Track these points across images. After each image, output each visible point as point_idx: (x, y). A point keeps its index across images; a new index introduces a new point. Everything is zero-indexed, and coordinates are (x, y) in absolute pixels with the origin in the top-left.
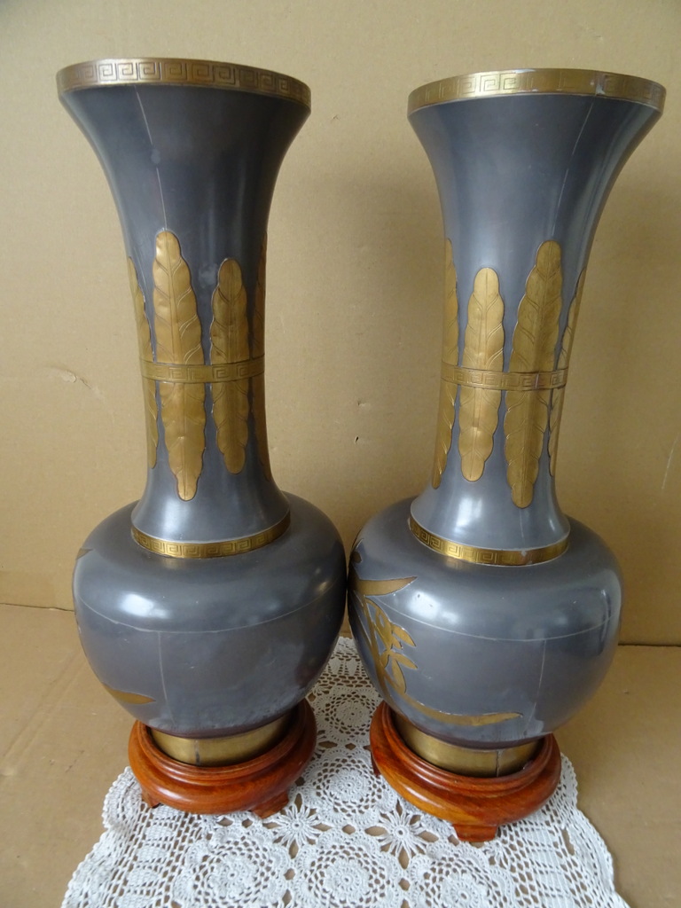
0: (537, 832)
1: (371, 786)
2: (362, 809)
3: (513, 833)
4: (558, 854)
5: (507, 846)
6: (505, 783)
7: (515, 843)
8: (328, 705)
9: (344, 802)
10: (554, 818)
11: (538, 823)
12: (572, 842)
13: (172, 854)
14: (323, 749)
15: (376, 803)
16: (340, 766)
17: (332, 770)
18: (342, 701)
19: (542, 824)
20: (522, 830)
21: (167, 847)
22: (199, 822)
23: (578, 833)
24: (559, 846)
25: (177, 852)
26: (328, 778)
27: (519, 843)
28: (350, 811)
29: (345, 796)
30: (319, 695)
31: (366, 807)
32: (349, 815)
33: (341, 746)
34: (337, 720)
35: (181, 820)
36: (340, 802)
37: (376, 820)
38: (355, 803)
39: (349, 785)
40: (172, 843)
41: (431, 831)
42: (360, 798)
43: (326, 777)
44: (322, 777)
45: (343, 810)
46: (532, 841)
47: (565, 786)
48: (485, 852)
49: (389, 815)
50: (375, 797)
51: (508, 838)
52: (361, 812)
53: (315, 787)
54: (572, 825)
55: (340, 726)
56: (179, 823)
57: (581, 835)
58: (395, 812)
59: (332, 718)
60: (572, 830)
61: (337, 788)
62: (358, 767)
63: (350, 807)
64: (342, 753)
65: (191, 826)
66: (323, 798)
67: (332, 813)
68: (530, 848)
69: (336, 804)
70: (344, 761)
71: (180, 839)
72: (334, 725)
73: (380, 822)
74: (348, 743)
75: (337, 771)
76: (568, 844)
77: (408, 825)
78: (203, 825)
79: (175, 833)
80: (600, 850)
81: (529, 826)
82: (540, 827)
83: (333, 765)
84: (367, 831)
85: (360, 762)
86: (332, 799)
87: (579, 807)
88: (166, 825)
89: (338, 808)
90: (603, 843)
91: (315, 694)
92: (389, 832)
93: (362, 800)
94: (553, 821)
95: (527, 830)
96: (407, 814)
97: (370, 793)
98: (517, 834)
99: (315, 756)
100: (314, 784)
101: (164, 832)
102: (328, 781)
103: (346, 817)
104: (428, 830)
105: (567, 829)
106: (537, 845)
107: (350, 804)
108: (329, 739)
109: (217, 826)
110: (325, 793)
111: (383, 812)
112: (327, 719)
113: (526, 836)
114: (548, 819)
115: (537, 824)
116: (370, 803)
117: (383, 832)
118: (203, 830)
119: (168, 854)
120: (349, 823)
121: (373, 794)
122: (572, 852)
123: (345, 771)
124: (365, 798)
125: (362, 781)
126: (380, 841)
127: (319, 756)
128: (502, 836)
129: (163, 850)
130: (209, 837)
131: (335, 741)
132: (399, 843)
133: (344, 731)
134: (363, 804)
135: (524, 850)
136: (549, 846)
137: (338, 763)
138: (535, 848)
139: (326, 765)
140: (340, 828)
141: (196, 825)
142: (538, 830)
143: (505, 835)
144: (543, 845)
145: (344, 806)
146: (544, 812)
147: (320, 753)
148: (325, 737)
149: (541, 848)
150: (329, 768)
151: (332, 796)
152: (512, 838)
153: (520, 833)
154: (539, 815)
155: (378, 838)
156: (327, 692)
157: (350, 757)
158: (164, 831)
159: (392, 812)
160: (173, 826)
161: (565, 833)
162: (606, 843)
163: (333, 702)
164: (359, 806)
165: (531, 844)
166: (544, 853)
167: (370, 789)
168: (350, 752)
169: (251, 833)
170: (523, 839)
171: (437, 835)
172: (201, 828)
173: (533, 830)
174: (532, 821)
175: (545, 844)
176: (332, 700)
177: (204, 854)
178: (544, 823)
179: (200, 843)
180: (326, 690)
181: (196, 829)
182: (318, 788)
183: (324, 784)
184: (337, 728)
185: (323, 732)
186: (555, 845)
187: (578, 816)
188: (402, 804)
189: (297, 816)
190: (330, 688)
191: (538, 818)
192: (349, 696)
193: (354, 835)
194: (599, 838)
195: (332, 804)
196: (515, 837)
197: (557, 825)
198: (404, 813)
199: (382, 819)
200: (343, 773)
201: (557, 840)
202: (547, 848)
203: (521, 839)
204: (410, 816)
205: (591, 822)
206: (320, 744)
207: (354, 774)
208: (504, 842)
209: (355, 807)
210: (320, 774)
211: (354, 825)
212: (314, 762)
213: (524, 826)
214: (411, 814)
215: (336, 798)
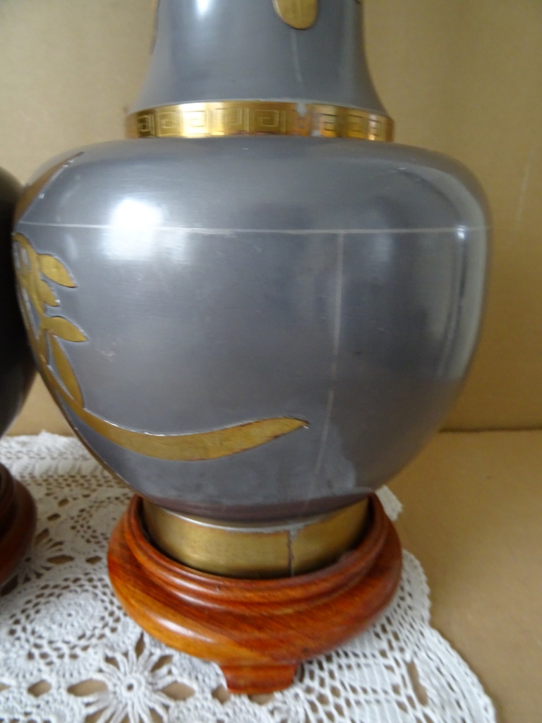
0: (365, 670)
1: (106, 614)
2: (78, 651)
3: (325, 675)
4: (401, 705)
5: (313, 698)
6: (303, 586)
7: (327, 692)
8: (82, 511)
9: (51, 642)
10: (394, 643)
11: (368, 653)
12: (424, 682)
14: (49, 565)
15: (104, 640)
16: (66, 587)
17: (51, 595)
18: (104, 504)
19: (374, 656)
20: (340, 667)
23: (433, 666)
24: (402, 690)
26: (39, 607)
27: (335, 691)
28: (53, 656)
29: (57, 633)
30: (75, 499)
31: (85, 648)
32: (50, 664)
33: (80, 561)
34: (89, 528)
36: (44, 642)
37: (95, 667)
38: (67, 643)
39: (70, 615)
41: (185, 680)
42: (80, 633)
43: (36, 605)
44: (30, 605)
45: (44, 656)
46: (357, 686)
47: (410, 595)
48: (272, 713)
49: (119, 657)
50: (107, 631)
51: (315, 684)
52: (74, 657)
53: (11, 622)
54: (422, 654)
55: (87, 536)
57: (439, 670)
58: (132, 654)
59: (82, 526)
60: (423, 662)
61: (47, 621)
62: (95, 587)
63: (57, 649)
64: (78, 568)
66: (18, 639)
67: (22, 662)
68: (352, 697)
69: (37, 646)
70: (76, 580)
72: (82, 533)
73: (101, 671)
74: (92, 555)
75: (59, 596)
76: (417, 687)
77: (146, 673)
80: (470, 692)
81: (353, 661)
82: (371, 661)
83: (56, 587)
84: (73, 690)
85: (101, 580)
86: (32, 639)
87: (433, 625)
89: (36, 652)
90: (475, 680)
91: (70, 499)
92: (110, 687)
93: (81, 637)
94: (391, 647)
95: (349, 667)
96: (151, 654)
97: (100, 625)
98: (332, 675)
99: (33, 577)
100: (13, 616)
102: (38, 612)
103: (44, 667)
104: (179, 679)
105: (416, 661)
106: (365, 691)
107: (60, 644)
108: (66, 551)
110: (24, 630)
111: (110, 654)
112: (73, 528)
113: (347, 677)
114: (385, 645)
115: (365, 656)
116: (94, 641)
117: (100, 688)
120: (45, 676)
121: (106, 625)
122: (423, 700)
123: (71, 595)
124: (88, 633)
125: (94, 608)
126: (88, 705)
127: (39, 576)
128: (307, 681)
131: (72, 554)
132: (121, 707)
133: (92, 540)
134: (83, 642)
135: (342, 702)
136: (385, 692)
137: (64, 584)
138: (362, 697)
139: (45, 587)
140: (25, 686)
142: (368, 665)
143: (312, 677)
144: (374, 691)
145: (47, 649)
146: (377, 636)
147: (42, 571)
148: (60, 550)
149: (371, 696)
150: (47, 592)
151: (33, 632)
152: (322, 683)
153: (337, 674)
154: (370, 642)
155: (87, 699)
156: (86, 496)
157: (86, 574)
159: (126, 654)
161: (411, 668)
162: (482, 680)
163: (91, 507)
164: (74, 647)
165: (354, 690)
166: (375, 707)
167: (103, 618)
168: (89, 567)
170: (343, 684)
171: (195, 686)
173: (359, 666)
174: (358, 652)
175: (379, 689)
176: (91, 504)
178: (377, 654)
180: (86, 492)
182: (17, 622)
183: (28, 617)
184: (83, 537)
185: (61, 543)
186: (396, 689)
187: (433, 638)
188: (147, 639)
190: (94, 491)
191: (367, 644)
192: (117, 498)
193: (45, 697)
194: (469, 672)
195: (27, 646)
196: (328, 681)
197: (398, 655)
198: (146, 652)
199: (104, 665)
200: (68, 597)
201: (398, 680)
202: (382, 696)
203: (338, 684)
204: (155, 658)
205: (453, 646)
206: (50, 560)
207: (83, 599)
208: (309, 690)
209: (66, 650)
210: (29, 602)
211: (52, 679)
212: (28, 585)
213: (344, 661)
214: (158, 653)
215: (40, 637)
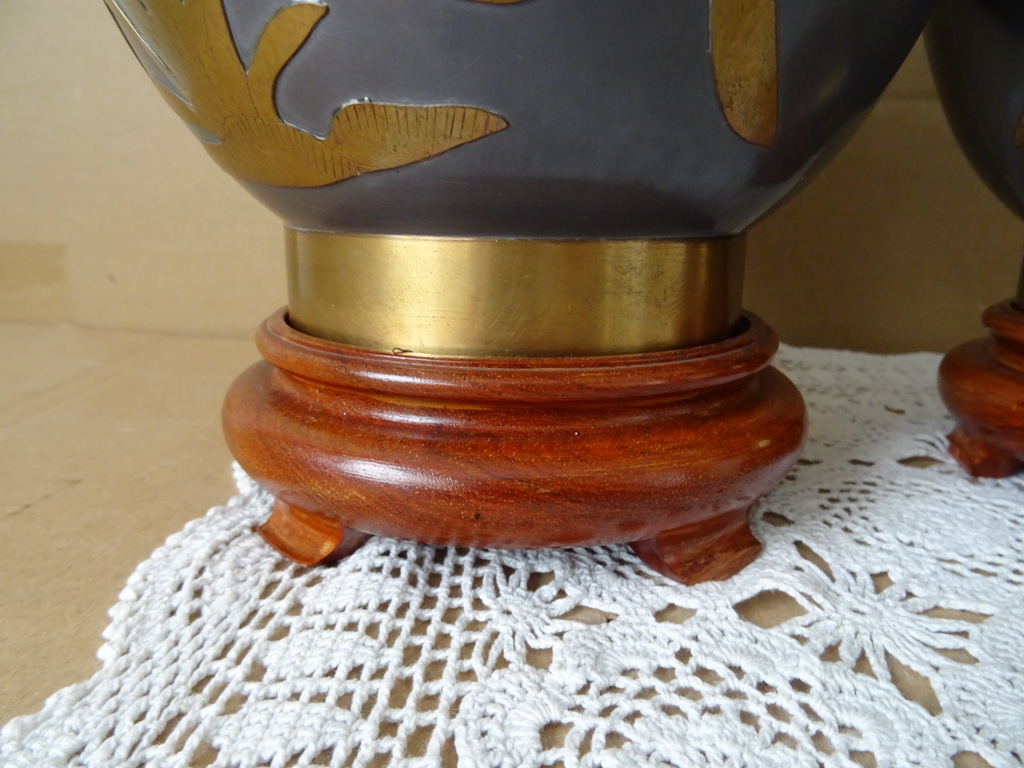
9: (964, 556)
13: (388, 728)
16: (867, 492)
21: (357, 703)
22: (481, 616)
25: (408, 717)
26: (858, 514)
29: (950, 543)
35: (410, 614)
36: (951, 556)
40: (383, 688)
56: (406, 624)
61: (906, 530)
64: (850, 472)
65: (453, 630)
67: (951, 580)
69: (941, 560)
71: (416, 671)
74: (848, 458)
75: (870, 500)
78: (502, 625)
79: (393, 656)
86: (918, 551)
88: (351, 626)
89: (960, 568)
101: (346, 649)
102: (866, 518)
109: (559, 625)
110: (881, 540)
118: (505, 638)
119: (367, 730)
123: (893, 500)
129: (342, 715)
130: (537, 658)
141: (474, 626)
151: (908, 544)
157: (878, 478)
158: (348, 646)
160: (383, 632)
168: (871, 471)
169: (703, 636)
172: (495, 635)
177: (541, 718)
179: (508, 679)
181: (480, 637)
183: (858, 524)
189: (836, 587)
195: (927, 561)
200: (892, 503)
210: (825, 507)
